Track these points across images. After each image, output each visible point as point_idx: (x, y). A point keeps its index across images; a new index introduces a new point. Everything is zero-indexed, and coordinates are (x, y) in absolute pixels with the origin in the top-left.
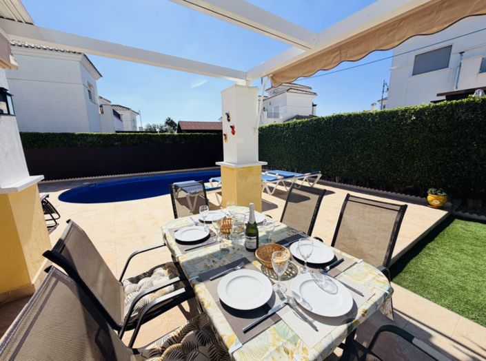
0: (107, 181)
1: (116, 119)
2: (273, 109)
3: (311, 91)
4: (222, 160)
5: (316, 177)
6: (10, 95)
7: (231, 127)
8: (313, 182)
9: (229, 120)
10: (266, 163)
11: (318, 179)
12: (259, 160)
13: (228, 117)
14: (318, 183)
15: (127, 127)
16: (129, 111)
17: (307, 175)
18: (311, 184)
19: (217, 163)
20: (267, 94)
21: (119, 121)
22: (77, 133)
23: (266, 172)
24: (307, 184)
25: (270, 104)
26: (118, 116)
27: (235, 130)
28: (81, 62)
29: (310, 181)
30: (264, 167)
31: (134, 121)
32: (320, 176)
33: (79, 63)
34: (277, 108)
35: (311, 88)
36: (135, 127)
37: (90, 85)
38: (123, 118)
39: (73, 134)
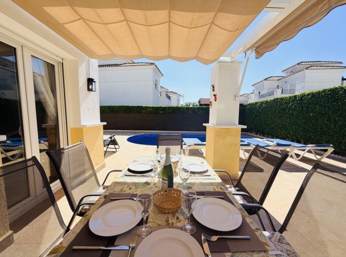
0: (153, 134)
1: (167, 99)
2: (289, 86)
3: (341, 65)
4: (208, 122)
5: (326, 151)
6: (95, 82)
7: (214, 95)
8: (321, 155)
9: (214, 90)
10: (245, 127)
11: (328, 153)
12: (239, 124)
13: (214, 88)
14: (328, 157)
15: (173, 103)
16: (176, 95)
17: (310, 147)
18: (319, 157)
19: (204, 124)
20: (284, 74)
21: (169, 100)
22: (144, 106)
23: (264, 139)
24: (312, 156)
25: (286, 82)
26: (169, 98)
27: (217, 97)
28: (153, 69)
29: (316, 154)
30: (243, 130)
31: (179, 100)
32: (331, 150)
33: (152, 70)
34: (294, 85)
35: (342, 63)
36: (179, 104)
37: (156, 81)
38: (171, 98)
39: (142, 107)
